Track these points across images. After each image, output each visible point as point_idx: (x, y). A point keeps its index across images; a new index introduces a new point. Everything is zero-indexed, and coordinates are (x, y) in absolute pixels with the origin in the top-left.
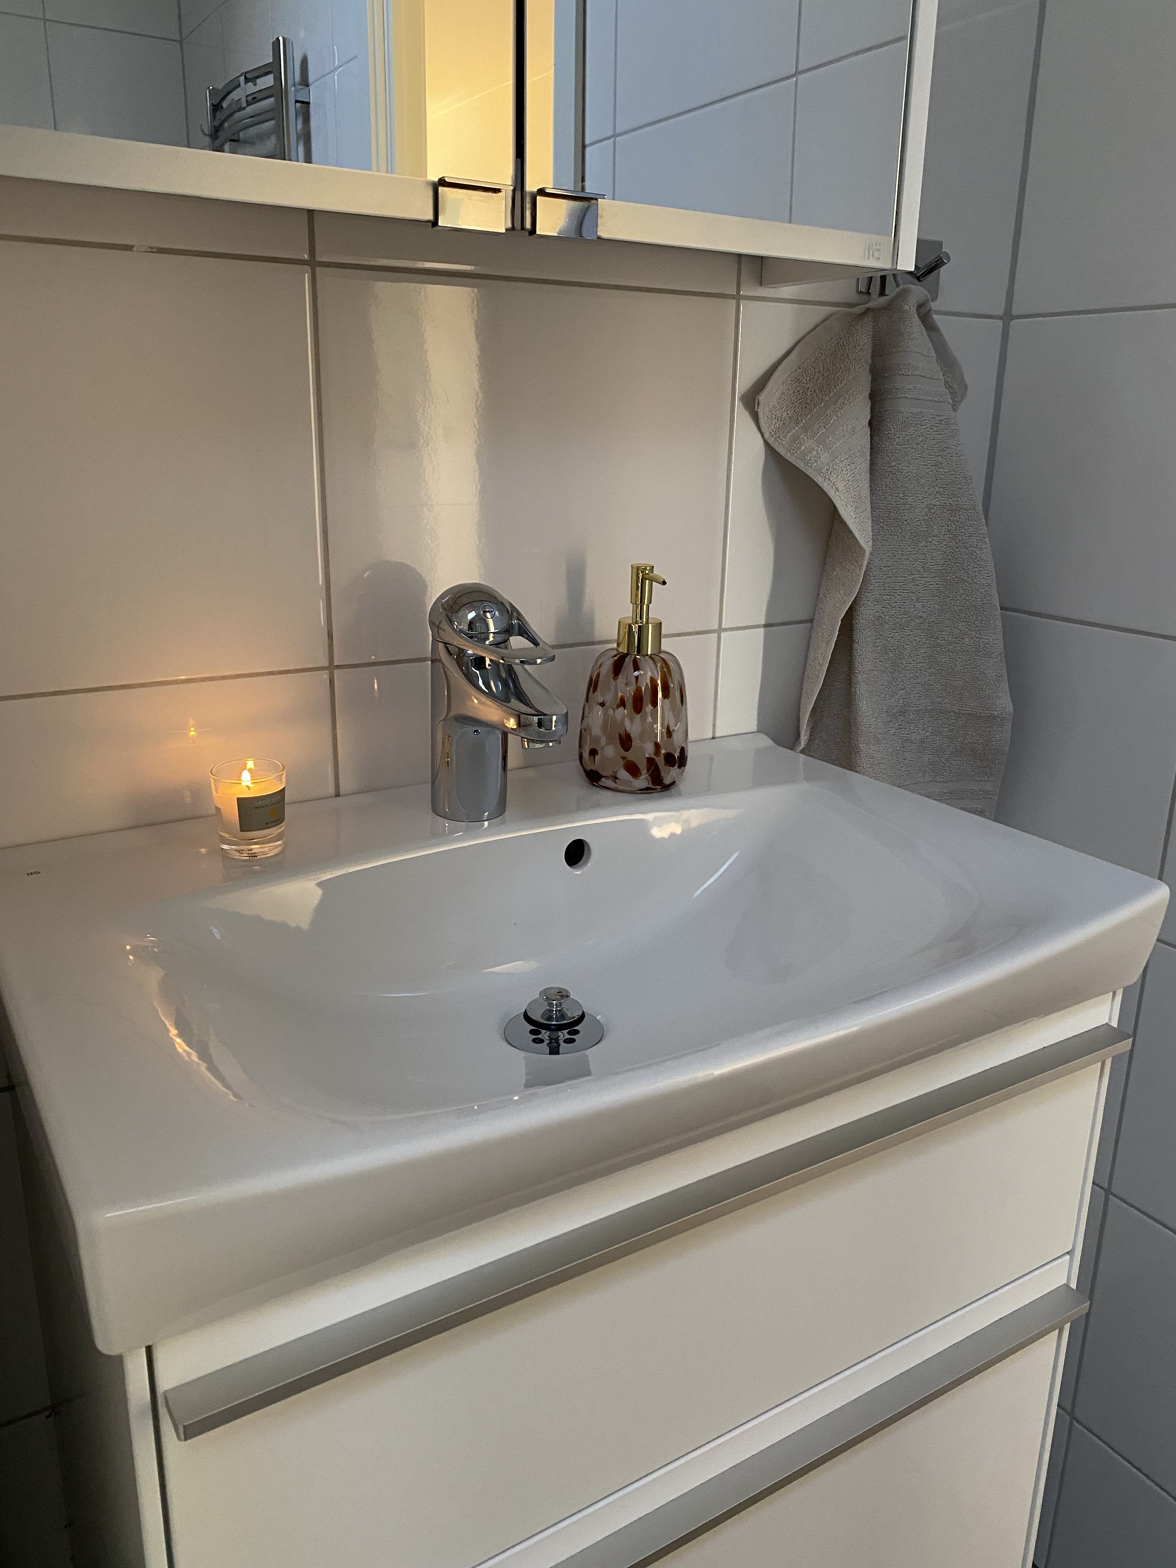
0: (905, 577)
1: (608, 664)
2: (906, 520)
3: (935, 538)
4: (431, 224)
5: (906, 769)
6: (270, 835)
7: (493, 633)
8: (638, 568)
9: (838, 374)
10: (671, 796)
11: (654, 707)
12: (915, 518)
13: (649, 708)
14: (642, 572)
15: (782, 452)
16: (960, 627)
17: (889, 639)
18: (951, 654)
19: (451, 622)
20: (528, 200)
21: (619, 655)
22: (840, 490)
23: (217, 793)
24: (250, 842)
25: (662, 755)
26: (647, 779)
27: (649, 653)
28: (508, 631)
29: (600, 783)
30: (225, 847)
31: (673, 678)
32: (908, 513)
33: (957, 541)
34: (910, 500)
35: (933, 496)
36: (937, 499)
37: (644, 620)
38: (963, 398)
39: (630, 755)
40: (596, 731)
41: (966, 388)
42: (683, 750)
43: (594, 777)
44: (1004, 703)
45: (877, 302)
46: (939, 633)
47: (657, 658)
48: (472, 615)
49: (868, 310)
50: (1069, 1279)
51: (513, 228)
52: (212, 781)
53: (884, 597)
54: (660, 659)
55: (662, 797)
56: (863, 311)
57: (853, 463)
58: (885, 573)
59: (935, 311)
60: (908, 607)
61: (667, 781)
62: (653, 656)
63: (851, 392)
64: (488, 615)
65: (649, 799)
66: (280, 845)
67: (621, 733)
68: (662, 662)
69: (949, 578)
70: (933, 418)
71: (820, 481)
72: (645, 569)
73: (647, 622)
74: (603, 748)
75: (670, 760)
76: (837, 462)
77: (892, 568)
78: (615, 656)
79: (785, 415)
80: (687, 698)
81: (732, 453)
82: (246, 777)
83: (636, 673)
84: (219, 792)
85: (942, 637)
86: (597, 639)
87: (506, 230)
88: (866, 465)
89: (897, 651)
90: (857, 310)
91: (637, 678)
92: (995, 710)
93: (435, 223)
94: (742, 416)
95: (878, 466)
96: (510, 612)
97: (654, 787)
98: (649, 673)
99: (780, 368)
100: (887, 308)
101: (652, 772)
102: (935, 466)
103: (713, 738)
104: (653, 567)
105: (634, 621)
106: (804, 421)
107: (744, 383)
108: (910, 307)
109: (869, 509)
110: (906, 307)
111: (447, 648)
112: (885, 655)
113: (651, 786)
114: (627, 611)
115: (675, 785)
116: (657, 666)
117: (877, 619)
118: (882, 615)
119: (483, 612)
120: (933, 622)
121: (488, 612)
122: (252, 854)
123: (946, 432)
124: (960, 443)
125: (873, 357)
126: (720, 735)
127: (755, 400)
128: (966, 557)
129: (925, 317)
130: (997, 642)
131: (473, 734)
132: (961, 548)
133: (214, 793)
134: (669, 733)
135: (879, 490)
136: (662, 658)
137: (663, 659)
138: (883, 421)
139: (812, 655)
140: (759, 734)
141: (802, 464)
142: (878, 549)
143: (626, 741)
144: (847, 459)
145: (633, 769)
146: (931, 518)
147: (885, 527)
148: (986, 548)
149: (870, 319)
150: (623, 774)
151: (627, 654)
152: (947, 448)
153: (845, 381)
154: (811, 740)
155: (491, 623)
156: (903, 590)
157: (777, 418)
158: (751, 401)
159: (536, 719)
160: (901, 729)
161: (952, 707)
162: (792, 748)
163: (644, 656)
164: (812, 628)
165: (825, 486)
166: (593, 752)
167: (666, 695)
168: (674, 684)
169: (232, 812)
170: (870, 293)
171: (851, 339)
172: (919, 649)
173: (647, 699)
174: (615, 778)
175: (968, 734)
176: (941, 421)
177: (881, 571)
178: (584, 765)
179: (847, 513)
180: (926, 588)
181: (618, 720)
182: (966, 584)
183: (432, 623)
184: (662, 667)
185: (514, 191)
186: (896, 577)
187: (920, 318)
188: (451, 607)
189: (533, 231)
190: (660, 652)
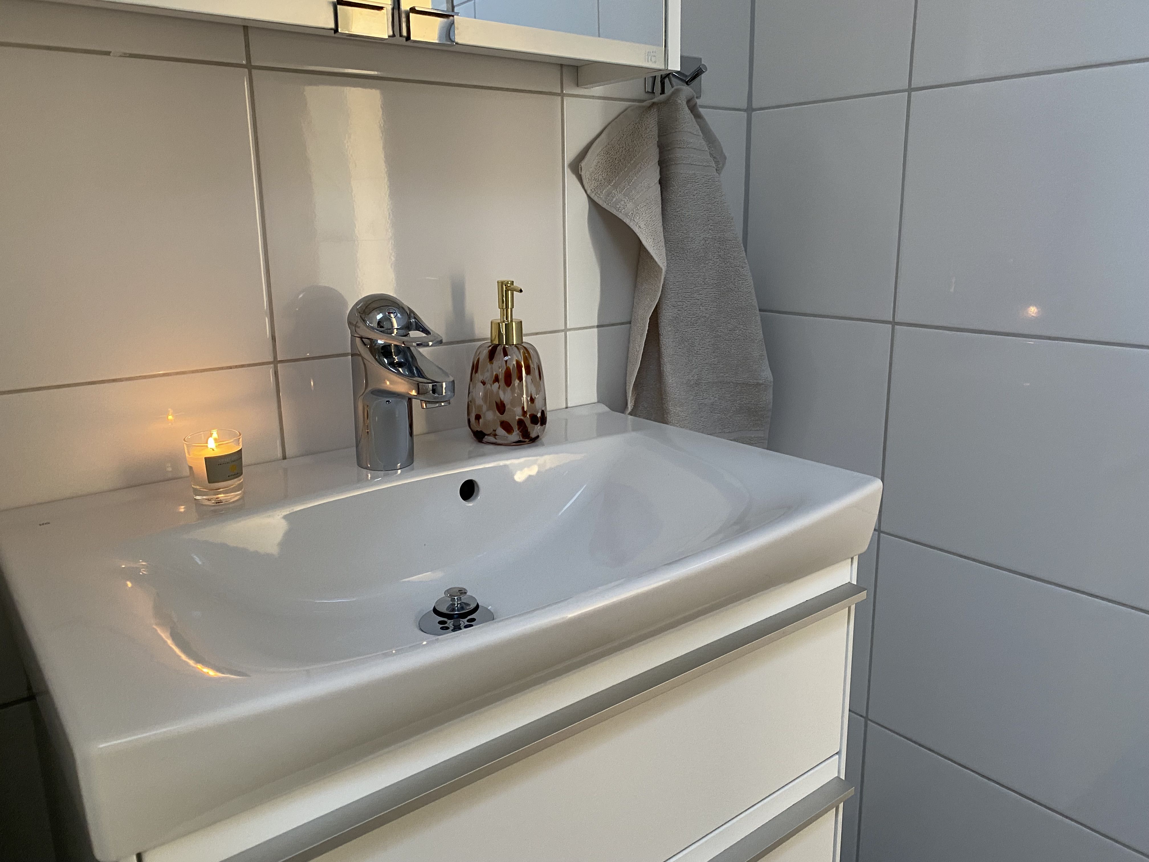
0: (692, 289)
1: (485, 352)
2: (689, 249)
3: (710, 261)
4: (333, 31)
5: (703, 424)
6: (232, 485)
7: (397, 329)
8: (502, 283)
9: (636, 148)
10: (537, 446)
11: (520, 381)
12: (696, 247)
13: (517, 382)
14: (505, 285)
15: (600, 203)
16: (732, 323)
17: (684, 333)
18: (727, 342)
19: (364, 321)
20: (403, 16)
21: (492, 346)
22: (642, 227)
23: (189, 455)
24: (216, 491)
25: (528, 416)
26: (518, 435)
27: (514, 343)
28: (407, 327)
29: (485, 440)
30: (198, 497)
31: (533, 360)
32: (690, 244)
33: (725, 262)
34: (691, 234)
35: (707, 232)
36: (710, 234)
37: (509, 320)
38: (724, 164)
39: (505, 417)
40: (479, 401)
41: (725, 158)
42: (543, 413)
43: (479, 436)
44: (767, 374)
45: (659, 98)
46: (719, 327)
47: (520, 347)
48: (379, 316)
49: (654, 104)
50: (839, 772)
51: (394, 35)
52: (185, 447)
53: (679, 303)
54: (522, 347)
55: (530, 447)
56: (648, 105)
57: (650, 209)
58: (678, 286)
59: (699, 105)
60: (696, 309)
61: (533, 435)
62: (517, 345)
63: (645, 159)
64: (392, 315)
65: (520, 449)
66: (240, 494)
67: (497, 402)
68: (524, 349)
69: (722, 289)
70: (703, 177)
71: (628, 222)
72: (508, 283)
73: (512, 321)
74: (484, 414)
75: (534, 420)
76: (638, 208)
77: (682, 282)
78: (490, 346)
79: (600, 177)
80: (544, 373)
81: (565, 204)
82: (211, 443)
83: (506, 358)
84: (190, 454)
85: (721, 331)
86: (476, 338)
87: (389, 36)
88: (659, 210)
89: (690, 341)
90: (646, 104)
91: (506, 361)
92: (760, 380)
93: (336, 30)
94: (571, 179)
95: (667, 212)
96: (408, 313)
97: (524, 440)
98: (514, 358)
99: (595, 145)
100: (666, 102)
101: (522, 429)
102: (707, 210)
103: (567, 408)
104: (513, 282)
105: (502, 320)
106: (614, 181)
107: (571, 154)
108: (682, 101)
109: (663, 240)
110: (679, 101)
111: (362, 341)
112: (682, 344)
113: (521, 439)
114: (496, 315)
115: (539, 438)
116: (520, 352)
117: (675, 319)
118: (678, 316)
119: (388, 313)
120: (714, 320)
121: (392, 313)
122: (218, 501)
123: (713, 187)
124: (723, 194)
125: (659, 136)
126: (571, 405)
127: (578, 167)
128: (733, 273)
129: (693, 109)
130: (758, 331)
131: (385, 404)
132: (729, 268)
133: (187, 455)
134: (532, 400)
135: (670, 229)
136: (523, 346)
137: (525, 348)
138: (669, 180)
139: (632, 345)
140: (599, 404)
141: (615, 211)
142: (672, 270)
143: (501, 407)
144: (645, 206)
145: (507, 427)
146: (707, 247)
147: (675, 254)
148: (745, 267)
149: (655, 110)
150: (501, 432)
151: (499, 345)
152: (714, 198)
153: (641, 152)
154: (635, 406)
155: (394, 321)
156: (691, 298)
157: (595, 179)
158: (576, 167)
159: (430, 385)
160: (697, 396)
161: (731, 379)
162: (623, 411)
163: (510, 345)
164: (630, 327)
165: (632, 225)
166: (478, 417)
167: (528, 372)
168: (534, 365)
169: (201, 469)
170: (654, 93)
171: (643, 124)
172: (705, 339)
173: (514, 375)
174: (495, 435)
175: (743, 397)
176: (709, 179)
177: (675, 285)
178: (471, 427)
179: (648, 243)
180: (707, 296)
181: (494, 392)
182: (734, 292)
183: (350, 323)
184: (524, 353)
185: (393, 9)
186: (686, 289)
187: (689, 109)
188: (364, 311)
189: (408, 38)
190: (522, 343)
